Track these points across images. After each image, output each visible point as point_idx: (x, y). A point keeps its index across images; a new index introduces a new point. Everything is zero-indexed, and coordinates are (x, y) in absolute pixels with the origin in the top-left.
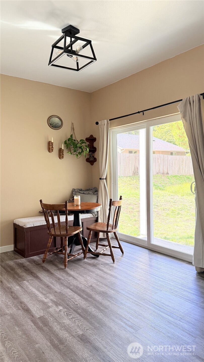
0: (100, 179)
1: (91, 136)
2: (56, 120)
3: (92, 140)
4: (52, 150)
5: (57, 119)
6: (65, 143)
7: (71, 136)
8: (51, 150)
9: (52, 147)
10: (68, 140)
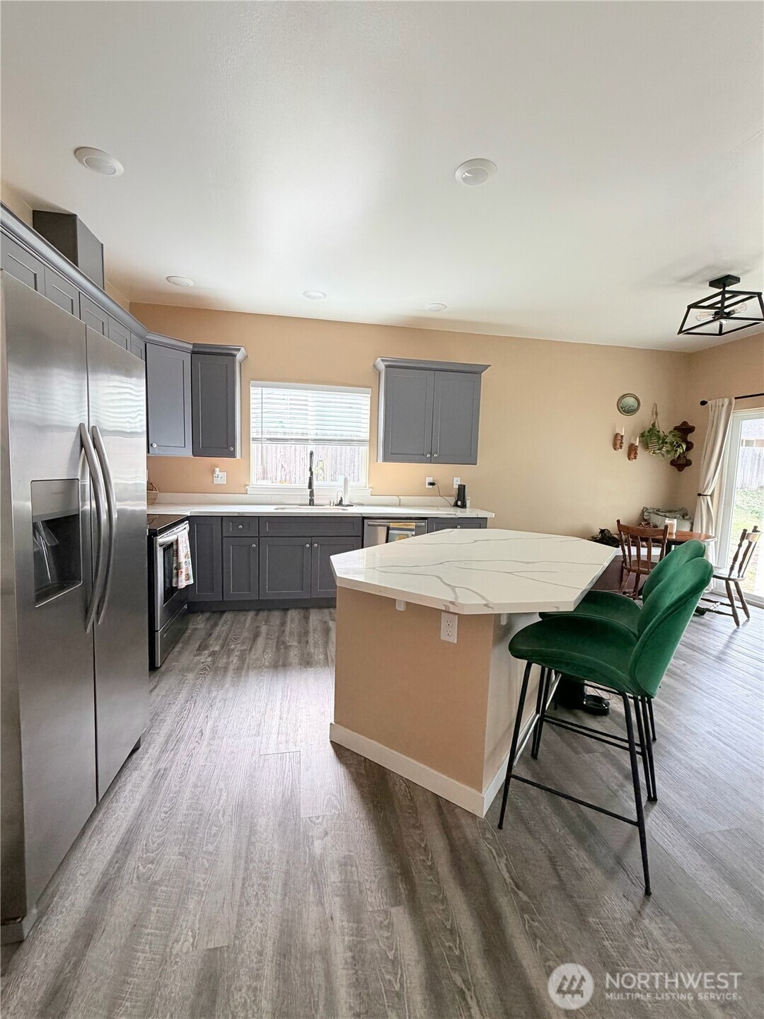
0: (699, 495)
1: (685, 423)
2: (630, 401)
3: (684, 430)
4: (621, 446)
5: (632, 399)
6: (642, 435)
7: (654, 425)
8: (618, 446)
9: (622, 443)
10: (649, 432)
